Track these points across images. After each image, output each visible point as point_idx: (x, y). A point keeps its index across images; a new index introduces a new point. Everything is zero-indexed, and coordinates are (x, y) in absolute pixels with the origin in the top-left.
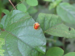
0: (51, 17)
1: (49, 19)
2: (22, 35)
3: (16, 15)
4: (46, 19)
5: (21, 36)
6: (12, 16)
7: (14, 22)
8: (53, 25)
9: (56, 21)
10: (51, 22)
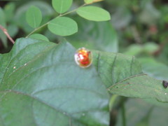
0: (114, 57)
1: (110, 61)
2: (42, 88)
3: (24, 49)
4: (101, 62)
5: (42, 91)
6: (14, 56)
7: (21, 66)
8: (121, 77)
9: (128, 67)
10: (116, 69)
